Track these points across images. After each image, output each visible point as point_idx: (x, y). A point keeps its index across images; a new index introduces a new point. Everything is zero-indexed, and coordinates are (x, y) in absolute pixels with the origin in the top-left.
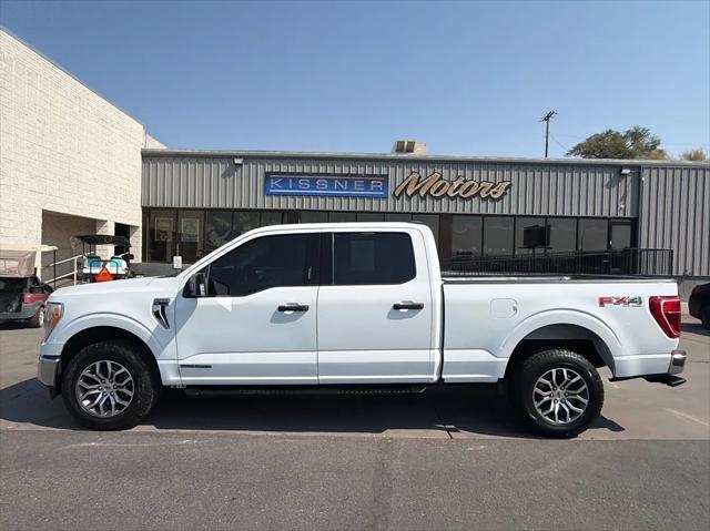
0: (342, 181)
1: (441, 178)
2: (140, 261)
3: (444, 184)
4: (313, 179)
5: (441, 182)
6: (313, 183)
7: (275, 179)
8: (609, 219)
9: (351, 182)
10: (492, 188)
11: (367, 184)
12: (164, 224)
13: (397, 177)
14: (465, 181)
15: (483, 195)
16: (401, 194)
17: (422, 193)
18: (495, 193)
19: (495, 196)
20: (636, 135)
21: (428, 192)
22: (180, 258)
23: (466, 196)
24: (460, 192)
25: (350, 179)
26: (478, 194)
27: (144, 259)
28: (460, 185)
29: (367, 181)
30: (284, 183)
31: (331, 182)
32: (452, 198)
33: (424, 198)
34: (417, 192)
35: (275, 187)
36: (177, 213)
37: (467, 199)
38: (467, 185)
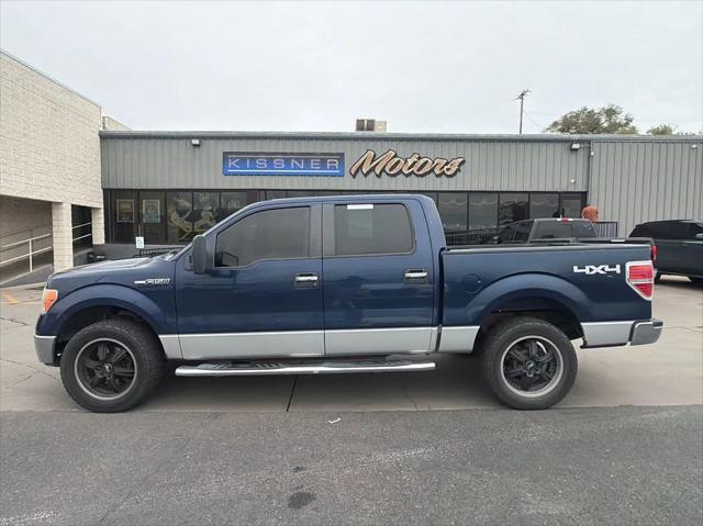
0: (299, 160)
1: (395, 156)
2: (103, 242)
3: (399, 161)
4: (270, 157)
5: (396, 160)
6: (270, 162)
7: (233, 159)
8: (559, 193)
9: (307, 162)
10: (447, 164)
11: (323, 163)
12: (126, 205)
13: (353, 155)
14: (419, 158)
15: (437, 171)
16: (357, 172)
17: (378, 171)
18: (448, 169)
19: (449, 173)
20: (610, 112)
21: (383, 170)
22: (142, 239)
23: (421, 172)
24: (415, 169)
25: (306, 158)
26: (432, 170)
27: (107, 239)
28: (415, 162)
29: (323, 159)
30: (242, 163)
31: (287, 161)
32: (407, 175)
33: (379, 176)
34: (373, 169)
35: (233, 168)
36: (138, 194)
37: (422, 176)
38: (422, 161)
